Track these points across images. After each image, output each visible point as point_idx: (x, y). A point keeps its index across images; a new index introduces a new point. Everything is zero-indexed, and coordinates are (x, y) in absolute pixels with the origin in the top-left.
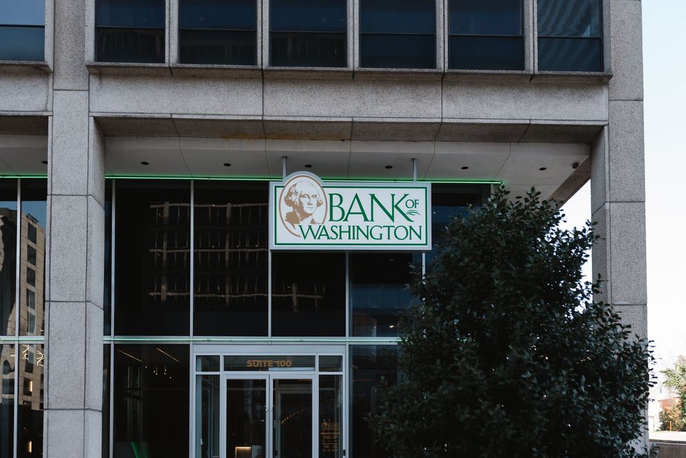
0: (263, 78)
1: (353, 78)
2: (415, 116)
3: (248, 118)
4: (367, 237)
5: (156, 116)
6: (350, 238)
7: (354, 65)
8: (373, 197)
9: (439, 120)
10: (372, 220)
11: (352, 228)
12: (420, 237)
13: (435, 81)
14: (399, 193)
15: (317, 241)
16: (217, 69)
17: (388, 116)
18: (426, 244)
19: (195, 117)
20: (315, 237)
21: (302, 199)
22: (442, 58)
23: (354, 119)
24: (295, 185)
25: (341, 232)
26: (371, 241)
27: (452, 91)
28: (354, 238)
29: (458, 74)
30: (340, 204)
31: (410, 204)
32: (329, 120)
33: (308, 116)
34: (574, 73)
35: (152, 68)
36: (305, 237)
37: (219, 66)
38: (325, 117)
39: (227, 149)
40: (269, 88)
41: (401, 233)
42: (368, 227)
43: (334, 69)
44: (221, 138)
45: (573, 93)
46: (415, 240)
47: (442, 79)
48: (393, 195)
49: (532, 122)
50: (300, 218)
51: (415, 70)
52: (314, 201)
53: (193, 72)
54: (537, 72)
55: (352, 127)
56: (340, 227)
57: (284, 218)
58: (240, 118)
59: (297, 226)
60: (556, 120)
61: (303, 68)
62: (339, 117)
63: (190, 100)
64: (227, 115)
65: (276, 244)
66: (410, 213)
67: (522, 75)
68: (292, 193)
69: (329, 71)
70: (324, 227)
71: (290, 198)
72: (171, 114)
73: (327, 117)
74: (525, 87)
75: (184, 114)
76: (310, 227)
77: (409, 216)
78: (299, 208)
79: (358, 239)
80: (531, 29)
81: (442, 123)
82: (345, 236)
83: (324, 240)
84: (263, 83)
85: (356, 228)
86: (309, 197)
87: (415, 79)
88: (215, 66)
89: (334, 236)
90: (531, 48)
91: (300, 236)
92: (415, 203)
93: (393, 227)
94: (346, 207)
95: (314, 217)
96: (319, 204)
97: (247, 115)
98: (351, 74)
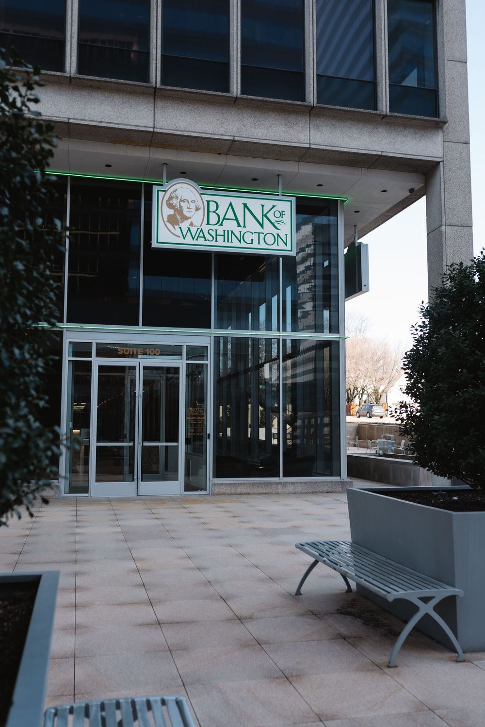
0: (155, 94)
1: (234, 103)
2: (287, 140)
3: (141, 129)
4: (240, 241)
5: (54, 119)
6: (224, 241)
7: (237, 92)
8: (245, 206)
9: (308, 146)
10: (244, 226)
11: (226, 232)
12: (286, 244)
13: (304, 112)
14: (268, 204)
15: (195, 242)
16: (115, 83)
17: (264, 138)
18: (291, 251)
19: (91, 123)
20: (193, 239)
21: (182, 203)
22: (312, 95)
23: (235, 138)
24: (176, 191)
25: (217, 235)
26: (243, 245)
27: (318, 122)
28: (228, 242)
29: (324, 108)
30: (216, 210)
31: (277, 214)
32: (213, 137)
33: (194, 132)
34: (418, 117)
35: (54, 76)
36: (184, 238)
37: (117, 80)
38: (209, 134)
39: (114, 153)
40: (159, 104)
41: (270, 239)
42: (240, 232)
43: (220, 94)
44: (109, 142)
45: (415, 133)
46: (282, 246)
47: (310, 111)
48: (263, 206)
49: (384, 154)
50: (180, 221)
51: (289, 102)
52: (193, 206)
53: (92, 83)
54: (388, 113)
55: (232, 144)
56: (216, 230)
57: (166, 220)
58: (133, 128)
59: (177, 227)
60: (402, 154)
61: (193, 90)
62: (222, 135)
63: (86, 108)
64: (121, 124)
65: (158, 242)
66: (277, 222)
67: (377, 114)
68: (173, 197)
69: (215, 95)
70: (202, 230)
71: (171, 202)
72: (69, 119)
73: (211, 134)
74: (378, 124)
75: (80, 120)
76: (189, 229)
77: (276, 224)
78: (180, 211)
79: (232, 242)
80: (384, 77)
81: (309, 148)
82: (220, 239)
83: (201, 241)
84: (155, 99)
85: (230, 233)
86: (188, 202)
87: (287, 109)
88: (114, 80)
89: (211, 238)
90: (384, 93)
91: (179, 237)
92: (282, 214)
93: (263, 233)
94: (221, 213)
95: (192, 220)
96: (197, 209)
97: (140, 126)
98: (234, 100)
